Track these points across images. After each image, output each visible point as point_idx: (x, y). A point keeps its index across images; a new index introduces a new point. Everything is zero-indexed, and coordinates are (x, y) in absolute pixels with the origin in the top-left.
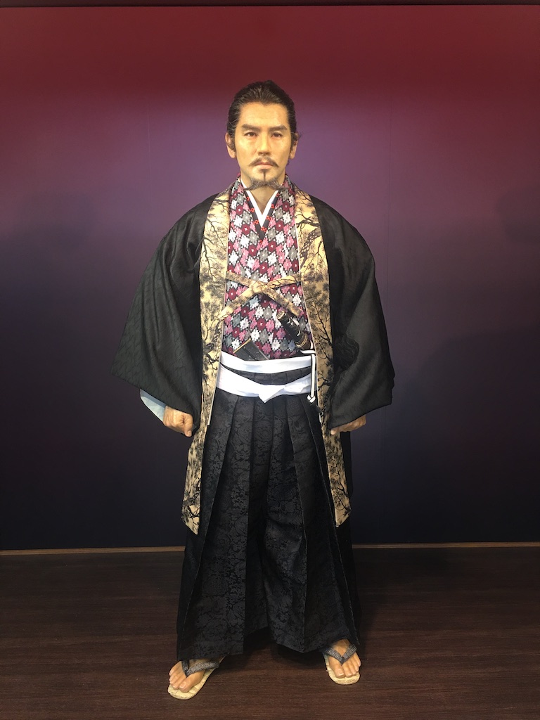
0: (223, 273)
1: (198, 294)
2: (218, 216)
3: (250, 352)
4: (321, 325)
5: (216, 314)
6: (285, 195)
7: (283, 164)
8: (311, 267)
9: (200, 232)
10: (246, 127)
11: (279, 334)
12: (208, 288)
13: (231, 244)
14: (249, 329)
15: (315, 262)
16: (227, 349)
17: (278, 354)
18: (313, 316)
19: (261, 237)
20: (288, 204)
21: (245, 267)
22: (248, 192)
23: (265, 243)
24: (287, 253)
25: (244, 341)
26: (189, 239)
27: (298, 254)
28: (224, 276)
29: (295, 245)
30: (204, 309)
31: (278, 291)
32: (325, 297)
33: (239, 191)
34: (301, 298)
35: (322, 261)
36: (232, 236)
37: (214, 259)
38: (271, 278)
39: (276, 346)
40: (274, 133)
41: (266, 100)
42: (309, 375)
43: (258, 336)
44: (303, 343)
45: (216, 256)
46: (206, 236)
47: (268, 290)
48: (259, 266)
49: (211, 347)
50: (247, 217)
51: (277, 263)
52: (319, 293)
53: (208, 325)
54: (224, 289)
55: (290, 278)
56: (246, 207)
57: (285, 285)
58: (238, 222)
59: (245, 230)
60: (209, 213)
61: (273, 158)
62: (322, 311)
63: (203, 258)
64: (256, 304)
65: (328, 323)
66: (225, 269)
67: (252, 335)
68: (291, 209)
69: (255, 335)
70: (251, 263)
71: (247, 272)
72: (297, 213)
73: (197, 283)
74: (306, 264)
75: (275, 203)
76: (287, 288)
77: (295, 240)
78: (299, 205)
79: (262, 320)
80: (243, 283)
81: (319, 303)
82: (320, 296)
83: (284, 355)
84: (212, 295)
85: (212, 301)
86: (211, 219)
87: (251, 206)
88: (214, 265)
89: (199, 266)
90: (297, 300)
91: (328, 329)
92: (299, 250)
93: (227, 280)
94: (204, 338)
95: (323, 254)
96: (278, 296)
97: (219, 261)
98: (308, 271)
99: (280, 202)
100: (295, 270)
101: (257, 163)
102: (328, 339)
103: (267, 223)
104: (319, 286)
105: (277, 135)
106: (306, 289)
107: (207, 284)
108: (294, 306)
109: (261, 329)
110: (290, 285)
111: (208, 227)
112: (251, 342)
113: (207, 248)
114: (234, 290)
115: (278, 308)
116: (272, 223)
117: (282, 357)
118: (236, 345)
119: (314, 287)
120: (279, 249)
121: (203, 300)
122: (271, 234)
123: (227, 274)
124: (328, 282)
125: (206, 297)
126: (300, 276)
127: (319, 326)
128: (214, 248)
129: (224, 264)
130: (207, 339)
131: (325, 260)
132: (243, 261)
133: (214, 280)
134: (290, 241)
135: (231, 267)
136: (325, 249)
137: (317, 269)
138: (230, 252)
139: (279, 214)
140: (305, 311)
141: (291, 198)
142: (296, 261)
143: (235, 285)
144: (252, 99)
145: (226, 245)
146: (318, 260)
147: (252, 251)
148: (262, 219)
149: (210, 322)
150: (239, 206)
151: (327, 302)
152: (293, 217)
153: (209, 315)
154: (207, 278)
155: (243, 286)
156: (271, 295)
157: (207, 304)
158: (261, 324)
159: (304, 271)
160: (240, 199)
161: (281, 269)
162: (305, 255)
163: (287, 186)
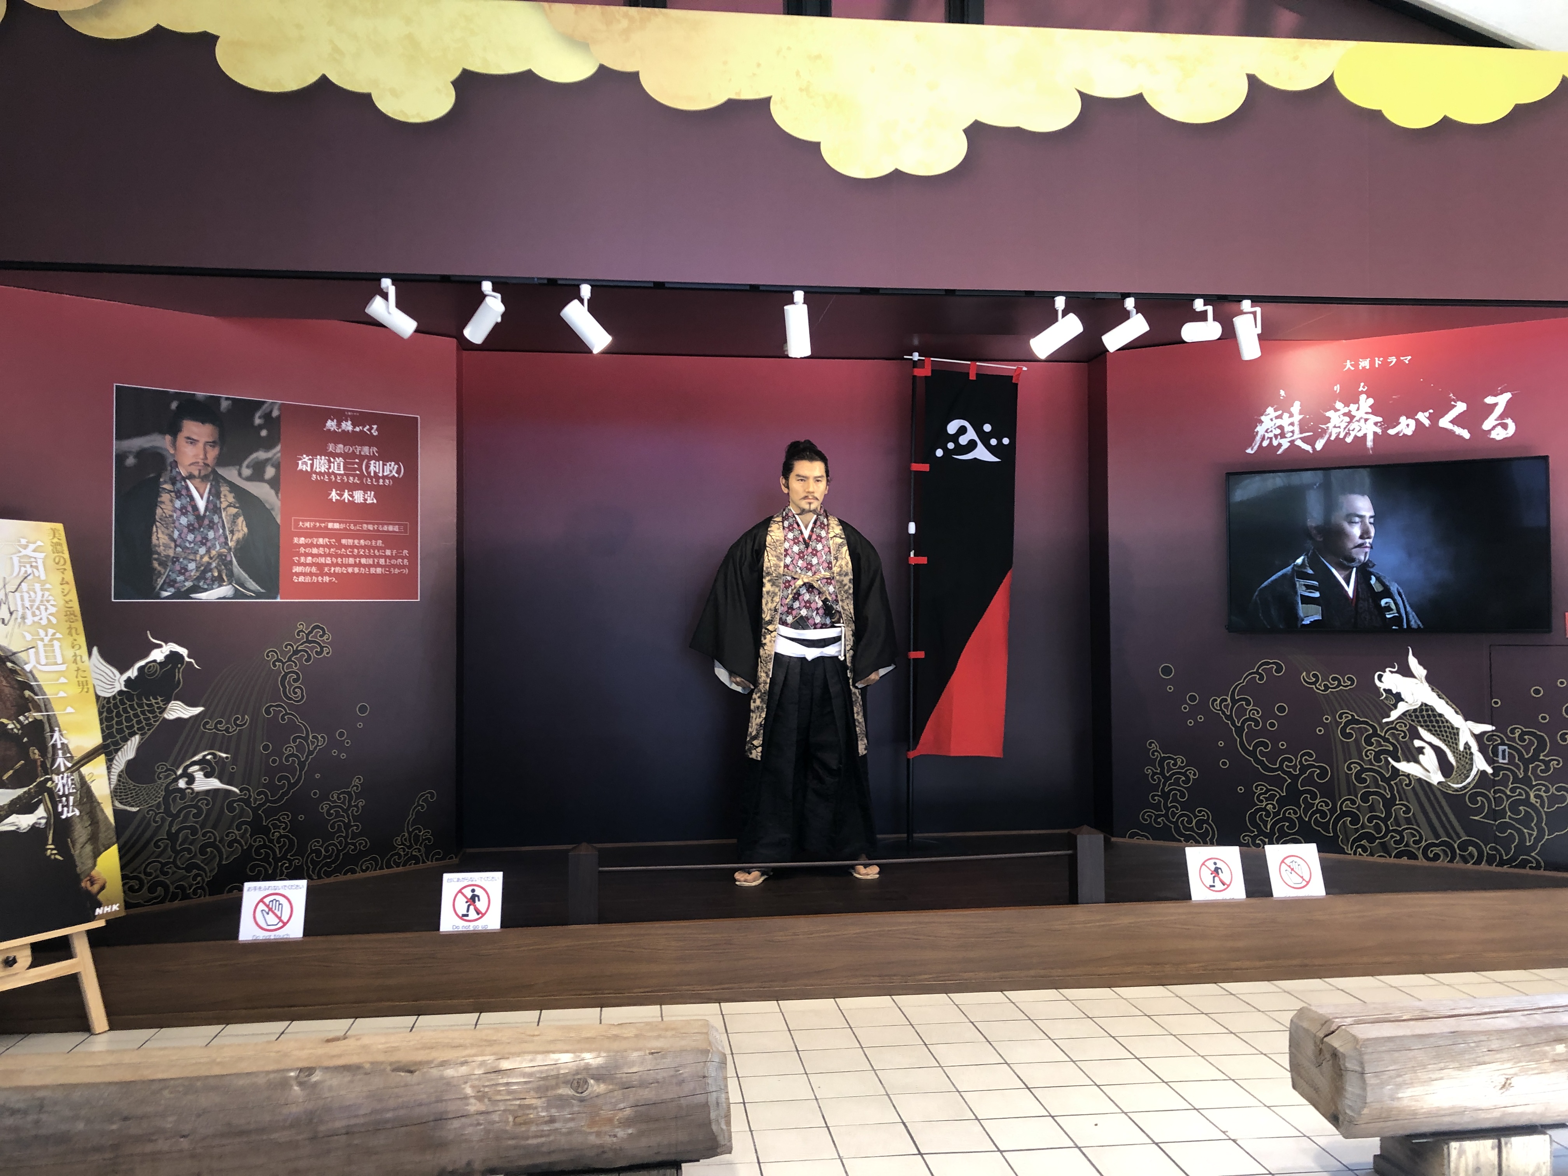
0: (781, 570)
1: (762, 585)
2: (776, 533)
3: (801, 623)
4: (847, 606)
5: (774, 599)
6: (822, 518)
7: (821, 499)
8: (841, 567)
9: (763, 543)
10: (798, 475)
11: (821, 611)
12: (769, 581)
13: (786, 550)
14: (800, 609)
15: (843, 563)
16: (783, 623)
17: (819, 626)
18: (842, 600)
19: (807, 546)
20: (824, 524)
21: (796, 566)
22: (796, 516)
23: (810, 550)
24: (824, 557)
25: (796, 617)
26: (756, 547)
27: (832, 558)
28: (782, 573)
29: (830, 552)
30: (765, 595)
31: (819, 582)
32: (850, 588)
33: (790, 514)
34: (835, 588)
35: (847, 563)
36: (787, 545)
37: (774, 561)
38: (815, 573)
39: (818, 620)
40: (817, 480)
41: (811, 459)
42: (839, 642)
43: (806, 613)
44: (836, 619)
45: (775, 559)
46: (767, 545)
47: (812, 581)
48: (806, 565)
49: (770, 622)
50: (797, 533)
51: (818, 563)
52: (845, 585)
53: (768, 606)
54: (781, 581)
55: (828, 574)
56: (795, 526)
57: (824, 578)
58: (790, 535)
59: (796, 541)
60: (769, 529)
61: (816, 495)
62: (847, 598)
63: (766, 560)
64: (805, 591)
65: (852, 606)
66: (782, 568)
67: (802, 612)
68: (826, 527)
69: (804, 612)
70: (800, 563)
71: (798, 569)
72: (830, 530)
73: (761, 578)
74: (837, 565)
75: (815, 523)
76: (826, 580)
77: (829, 548)
78: (832, 525)
79: (809, 602)
80: (795, 577)
81: (846, 592)
82: (846, 587)
83: (823, 626)
84: (772, 586)
85: (772, 589)
86: (771, 534)
87: (798, 525)
88: (774, 565)
89: (763, 566)
90: (831, 589)
91: (852, 611)
92: (832, 555)
93: (784, 575)
94: (764, 616)
95: (848, 558)
96: (819, 585)
97: (778, 562)
98: (839, 569)
99: (818, 523)
100: (830, 568)
101: (806, 498)
102: (852, 618)
103: (810, 537)
104: (846, 580)
105: (818, 481)
106: (838, 581)
107: (768, 578)
108: (829, 593)
109: (807, 608)
110: (827, 578)
111: (769, 538)
112: (802, 616)
113: (769, 554)
114: (789, 582)
115: (819, 594)
116: (814, 537)
117: (821, 628)
118: (790, 619)
119: (843, 581)
120: (818, 554)
121: (764, 589)
122: (813, 544)
123: (784, 571)
124: (852, 577)
125: (767, 587)
126: (833, 573)
127: (846, 608)
128: (775, 553)
129: (782, 564)
130: (767, 616)
131: (850, 562)
132: (794, 562)
133: (774, 575)
134: (827, 549)
135: (786, 566)
136: (850, 555)
137: (845, 568)
138: (785, 556)
139: (818, 531)
140: (837, 596)
141: (825, 520)
142: (830, 563)
143: (789, 578)
144: (802, 458)
145: (783, 551)
146: (845, 561)
147: (801, 556)
148: (806, 533)
149: (770, 604)
150: (790, 525)
151: (851, 591)
152: (828, 533)
153: (769, 599)
154: (768, 574)
155: (795, 579)
156: (815, 585)
157: (768, 593)
158: (808, 605)
159: (836, 569)
160: (791, 520)
161: (821, 568)
162: (836, 558)
163: (822, 511)
